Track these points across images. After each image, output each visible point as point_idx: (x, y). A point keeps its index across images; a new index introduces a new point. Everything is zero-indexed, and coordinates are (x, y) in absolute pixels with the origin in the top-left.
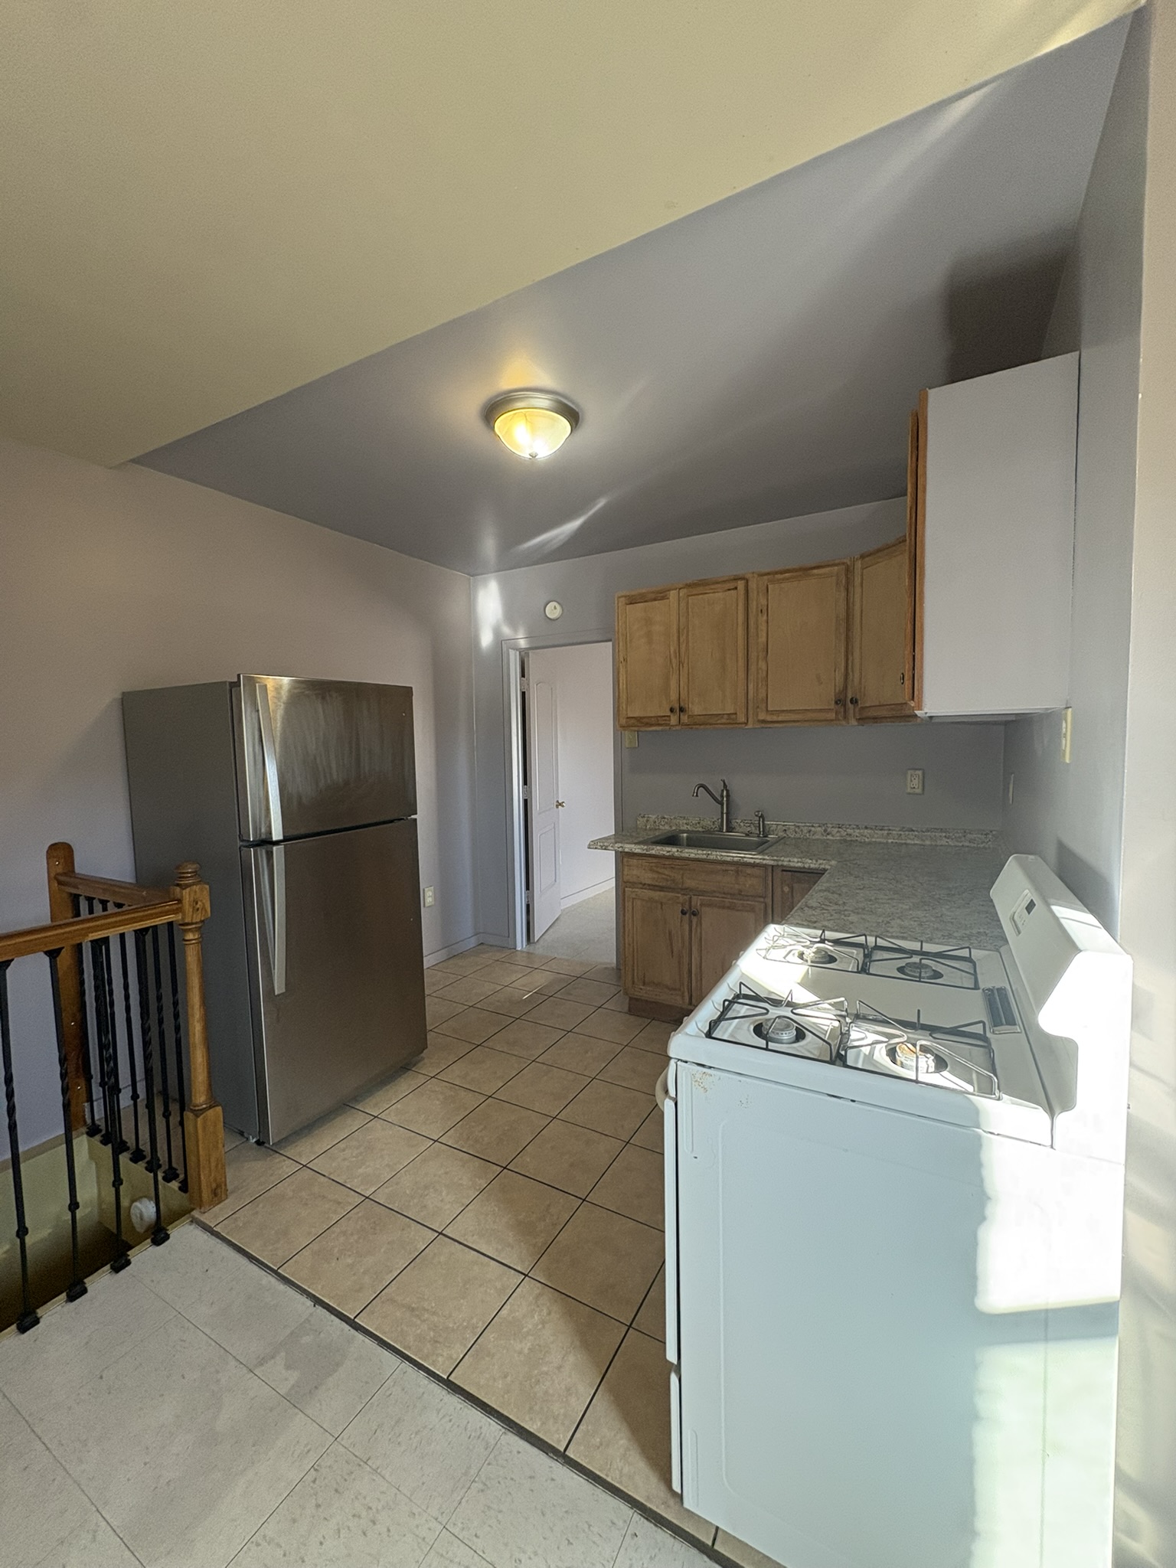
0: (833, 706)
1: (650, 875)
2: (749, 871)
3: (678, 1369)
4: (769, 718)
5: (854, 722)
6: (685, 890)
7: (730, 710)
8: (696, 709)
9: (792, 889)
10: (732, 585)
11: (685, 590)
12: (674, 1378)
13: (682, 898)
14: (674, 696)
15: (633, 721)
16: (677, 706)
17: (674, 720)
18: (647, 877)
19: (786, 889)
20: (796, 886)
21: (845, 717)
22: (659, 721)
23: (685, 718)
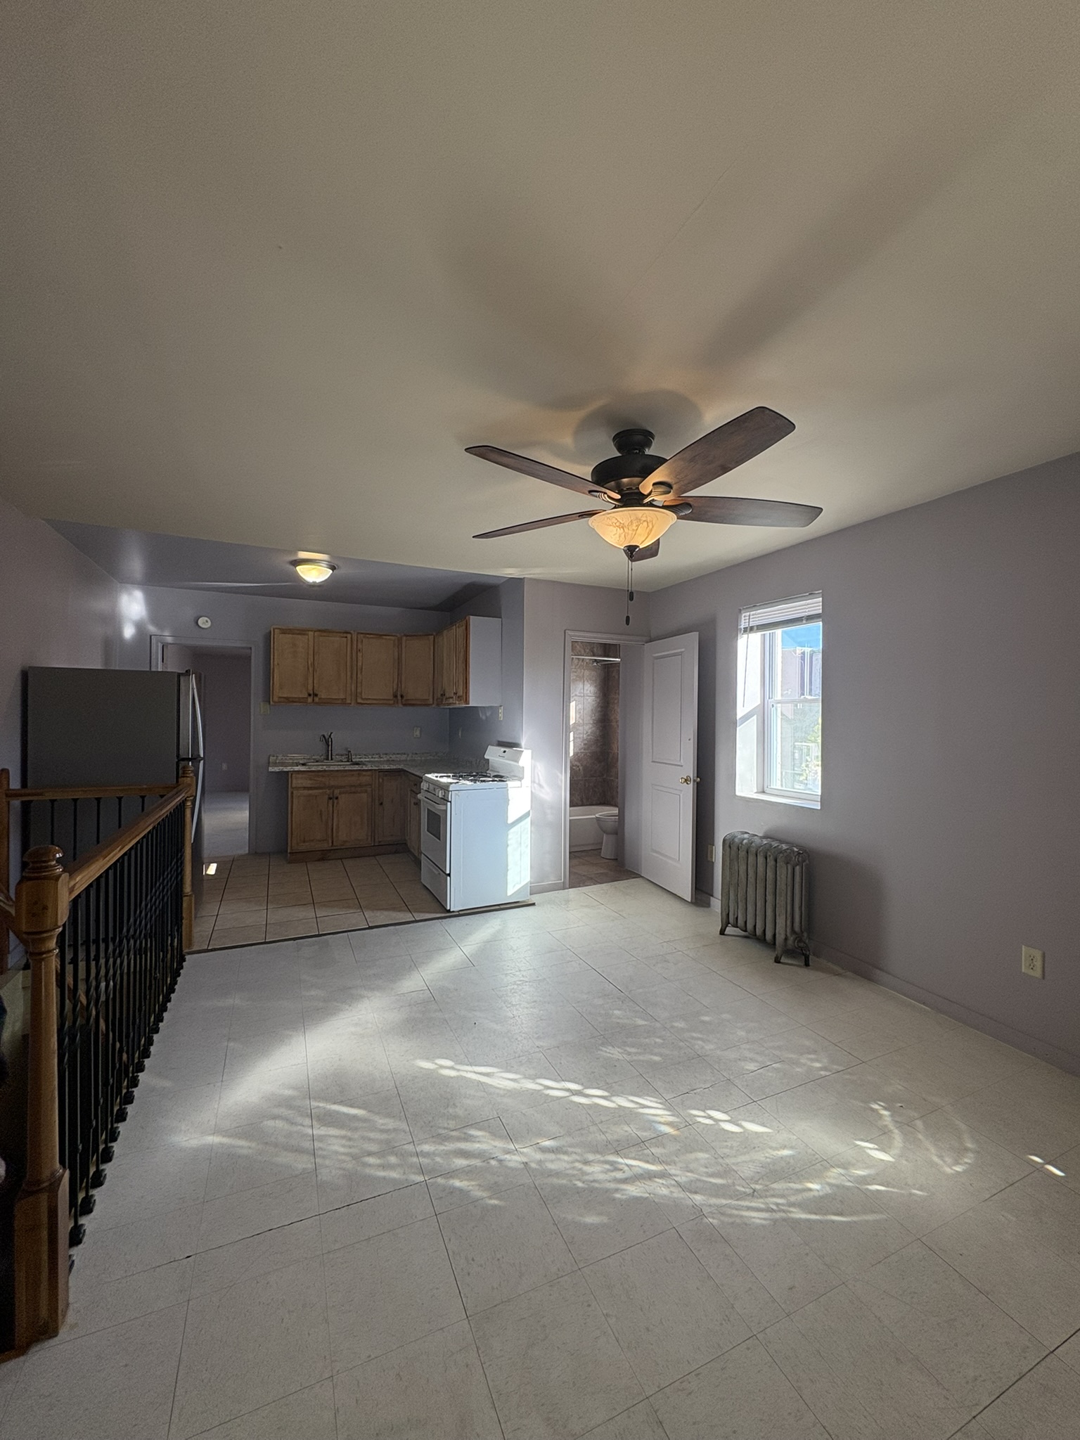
0: (392, 698)
1: (309, 782)
2: (364, 773)
3: (449, 875)
4: (362, 702)
5: (400, 705)
6: (330, 787)
7: (342, 696)
8: (323, 695)
9: (383, 779)
10: (345, 635)
11: (318, 633)
12: (448, 878)
13: (328, 791)
14: (310, 688)
15: (282, 699)
16: (311, 692)
17: (310, 700)
18: (308, 783)
19: (381, 780)
20: (385, 778)
21: (397, 703)
22: (299, 700)
23: (316, 699)
